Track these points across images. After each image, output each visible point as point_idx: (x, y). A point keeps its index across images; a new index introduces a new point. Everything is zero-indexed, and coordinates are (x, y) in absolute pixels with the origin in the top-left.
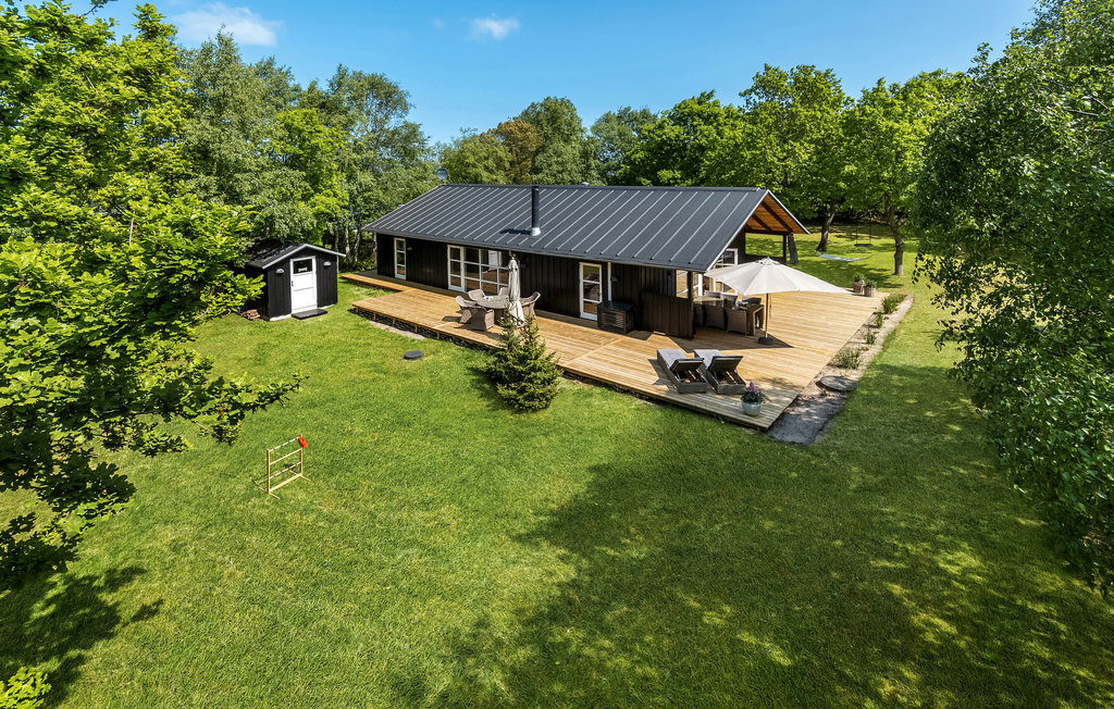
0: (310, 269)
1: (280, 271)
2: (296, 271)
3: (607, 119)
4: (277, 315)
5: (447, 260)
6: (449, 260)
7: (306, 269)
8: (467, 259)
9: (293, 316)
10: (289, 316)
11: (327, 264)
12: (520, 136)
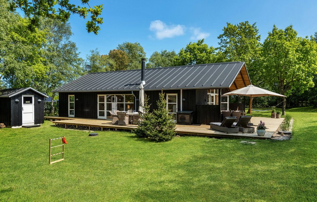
0: (31, 102)
1: (17, 100)
2: (24, 103)
3: (156, 54)
4: (15, 125)
5: (97, 103)
6: (98, 103)
7: (29, 102)
8: (108, 101)
9: (23, 127)
10: (21, 127)
11: (40, 100)
12: (120, 56)
